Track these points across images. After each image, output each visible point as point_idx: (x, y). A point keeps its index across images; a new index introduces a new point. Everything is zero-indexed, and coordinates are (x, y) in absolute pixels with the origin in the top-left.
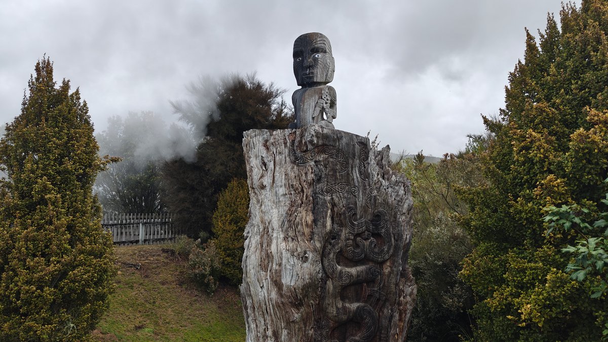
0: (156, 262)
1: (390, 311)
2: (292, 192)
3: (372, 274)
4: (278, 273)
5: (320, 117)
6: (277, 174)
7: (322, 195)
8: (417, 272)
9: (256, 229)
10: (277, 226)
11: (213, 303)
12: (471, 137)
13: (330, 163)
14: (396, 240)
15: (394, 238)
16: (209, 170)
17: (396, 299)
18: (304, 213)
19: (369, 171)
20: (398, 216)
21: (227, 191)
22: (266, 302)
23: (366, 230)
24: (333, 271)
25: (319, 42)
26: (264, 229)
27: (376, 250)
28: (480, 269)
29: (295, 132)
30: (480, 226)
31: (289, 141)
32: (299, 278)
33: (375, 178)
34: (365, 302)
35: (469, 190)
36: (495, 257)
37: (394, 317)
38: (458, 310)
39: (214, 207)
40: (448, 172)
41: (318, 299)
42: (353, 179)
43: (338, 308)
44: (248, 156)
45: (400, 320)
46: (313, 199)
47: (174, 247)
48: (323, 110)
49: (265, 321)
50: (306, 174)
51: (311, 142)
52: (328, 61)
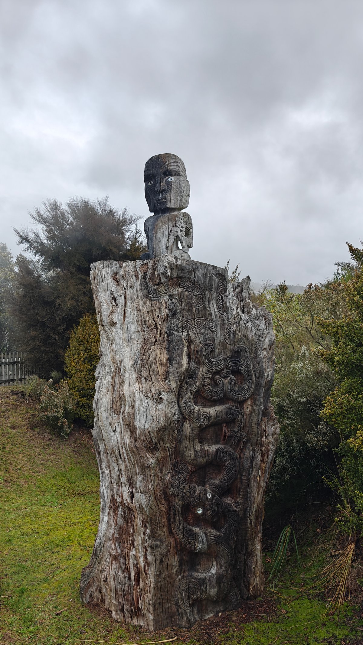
0: (5, 405)
1: (251, 452)
2: (145, 329)
3: (232, 414)
4: (132, 416)
5: (175, 246)
6: (128, 310)
7: (177, 331)
8: (281, 411)
9: (107, 369)
10: (130, 366)
11: (68, 446)
12: (339, 265)
13: (185, 297)
14: (257, 378)
15: (255, 375)
16: (59, 305)
17: (257, 440)
18: (158, 351)
19: (228, 304)
20: (259, 352)
21: (79, 327)
22: (119, 447)
23: (225, 367)
24: (190, 412)
25: (172, 164)
26: (116, 369)
27: (236, 388)
28: (342, 408)
29: (147, 263)
30: (343, 362)
31: (140, 274)
32: (153, 421)
33: (234, 312)
34: (225, 443)
35: (333, 323)
36: (358, 394)
37: (256, 458)
38: (322, 448)
39: (66, 346)
40: (312, 304)
41: (174, 442)
42: (211, 314)
43: (196, 451)
44: (96, 291)
45: (262, 461)
46: (168, 336)
47: (24, 388)
48: (177, 239)
49: (118, 467)
50: (160, 309)
51: (164, 274)
52: (182, 184)
